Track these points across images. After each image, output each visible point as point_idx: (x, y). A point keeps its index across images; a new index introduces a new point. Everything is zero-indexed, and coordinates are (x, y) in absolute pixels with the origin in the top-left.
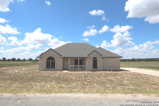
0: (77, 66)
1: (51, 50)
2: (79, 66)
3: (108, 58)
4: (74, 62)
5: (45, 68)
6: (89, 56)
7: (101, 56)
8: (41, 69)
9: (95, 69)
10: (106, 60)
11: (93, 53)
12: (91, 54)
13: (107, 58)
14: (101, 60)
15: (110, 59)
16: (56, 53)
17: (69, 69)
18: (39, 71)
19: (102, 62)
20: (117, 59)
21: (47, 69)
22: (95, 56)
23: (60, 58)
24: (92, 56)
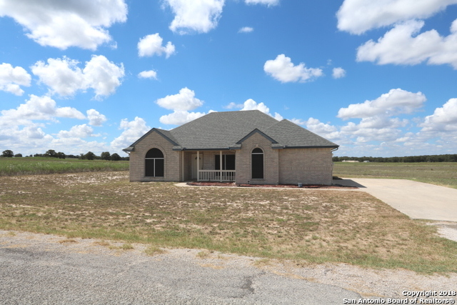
0: (218, 171)
1: (154, 133)
2: (221, 171)
3: (296, 150)
4: (212, 160)
5: (143, 175)
6: (239, 146)
7: (274, 145)
8: (135, 178)
9: (256, 181)
10: (290, 155)
11: (253, 137)
12: (247, 141)
13: (293, 151)
14: (276, 154)
15: (302, 152)
16: (165, 140)
17: (198, 180)
18: (131, 181)
19: (277, 160)
20: (325, 151)
21: (147, 178)
22: (257, 146)
23: (175, 152)
24: (250, 145)
